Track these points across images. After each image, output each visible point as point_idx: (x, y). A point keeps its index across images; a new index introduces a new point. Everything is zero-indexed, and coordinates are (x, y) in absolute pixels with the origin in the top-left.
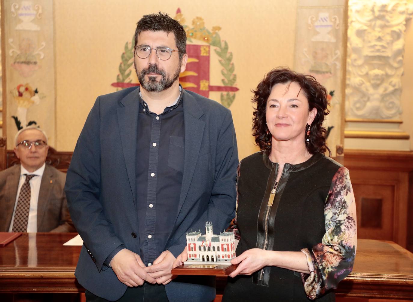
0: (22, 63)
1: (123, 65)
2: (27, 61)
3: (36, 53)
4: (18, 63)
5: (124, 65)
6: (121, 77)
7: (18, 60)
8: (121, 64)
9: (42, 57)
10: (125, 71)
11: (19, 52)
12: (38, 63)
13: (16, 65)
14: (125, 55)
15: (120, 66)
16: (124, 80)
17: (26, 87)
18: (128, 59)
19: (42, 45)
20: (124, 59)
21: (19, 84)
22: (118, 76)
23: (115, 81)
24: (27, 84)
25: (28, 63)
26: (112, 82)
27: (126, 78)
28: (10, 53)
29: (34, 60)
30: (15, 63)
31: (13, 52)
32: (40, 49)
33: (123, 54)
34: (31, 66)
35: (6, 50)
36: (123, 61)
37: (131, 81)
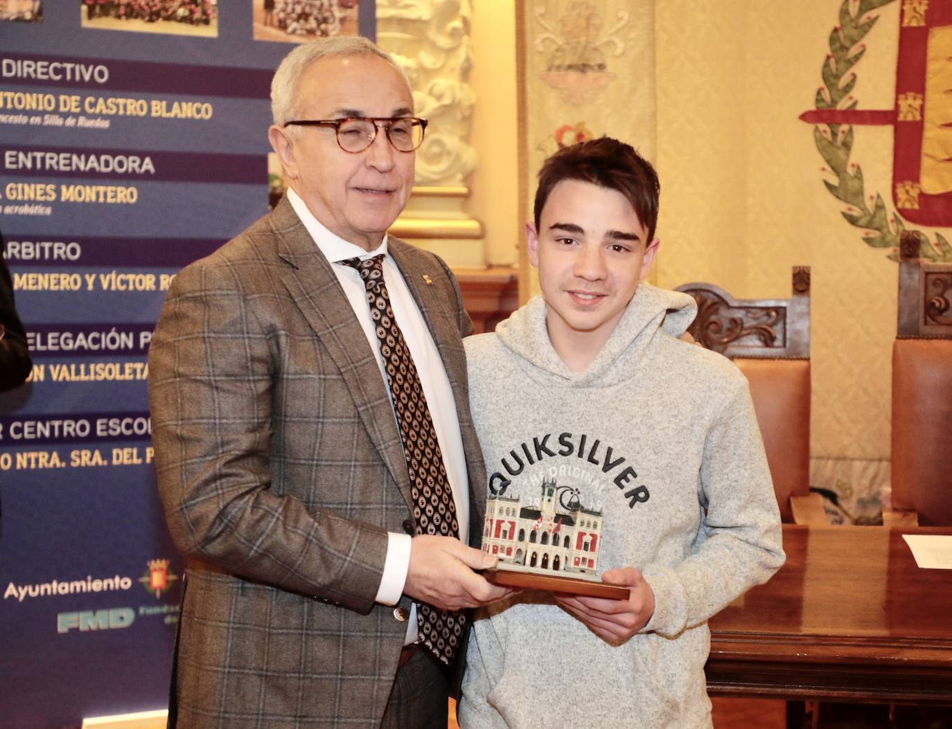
0: (570, 67)
1: (832, 61)
2: (580, 63)
3: (603, 39)
4: (558, 68)
5: (837, 62)
6: (826, 95)
7: (557, 62)
8: (828, 57)
9: (619, 51)
10: (837, 77)
11: (560, 41)
12: (610, 68)
13: (554, 73)
14: (841, 34)
15: (826, 65)
16: (834, 102)
17: (577, 132)
18: (847, 44)
19: (621, 19)
20: (837, 45)
21: (559, 124)
22: (819, 93)
23: (811, 107)
24: (581, 124)
25: (583, 68)
26: (801, 112)
27: (841, 97)
28: (536, 42)
29: (599, 62)
30: (549, 69)
31: (544, 40)
32: (613, 30)
33: (836, 30)
34: (591, 75)
35: (528, 37)
36: (833, 51)
37: (855, 103)
